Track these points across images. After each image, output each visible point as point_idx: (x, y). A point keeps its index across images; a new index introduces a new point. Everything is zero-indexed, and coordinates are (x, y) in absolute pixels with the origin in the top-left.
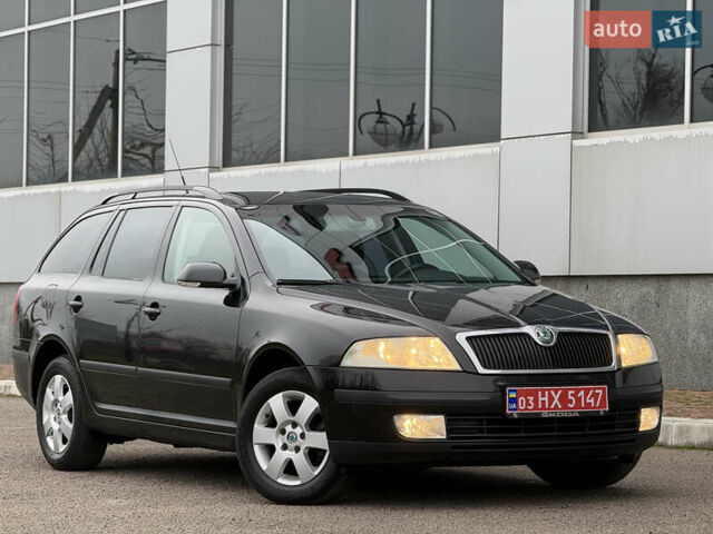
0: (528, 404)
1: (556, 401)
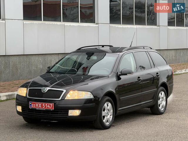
0: (34, 106)
1: (40, 106)
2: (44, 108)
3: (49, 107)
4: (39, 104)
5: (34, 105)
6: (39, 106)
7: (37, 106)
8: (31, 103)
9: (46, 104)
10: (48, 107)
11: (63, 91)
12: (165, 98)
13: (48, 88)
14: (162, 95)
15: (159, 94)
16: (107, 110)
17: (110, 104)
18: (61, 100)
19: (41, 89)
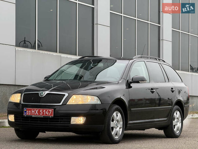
1: (37, 111)
2: (41, 115)
3: (48, 113)
4: (35, 111)
5: (29, 112)
6: (35, 113)
7: (33, 112)
8: (26, 110)
9: (44, 110)
10: (46, 113)
11: (65, 95)
12: (180, 119)
13: (47, 92)
14: (177, 114)
15: (174, 113)
16: (117, 122)
17: (119, 115)
18: (62, 105)
19: (38, 93)
